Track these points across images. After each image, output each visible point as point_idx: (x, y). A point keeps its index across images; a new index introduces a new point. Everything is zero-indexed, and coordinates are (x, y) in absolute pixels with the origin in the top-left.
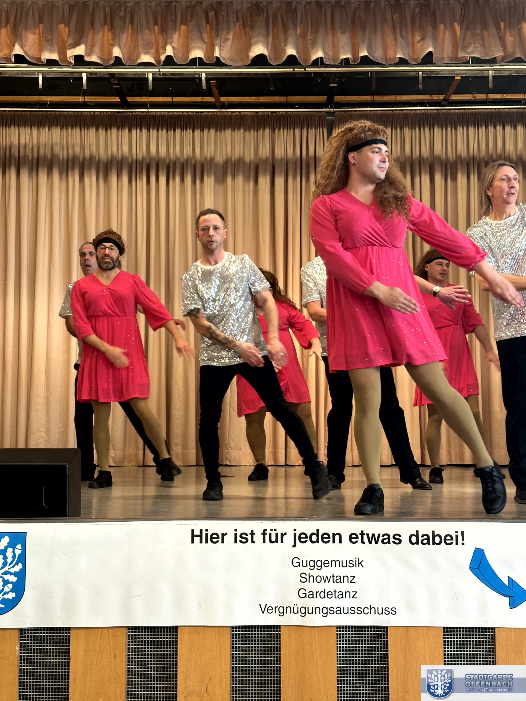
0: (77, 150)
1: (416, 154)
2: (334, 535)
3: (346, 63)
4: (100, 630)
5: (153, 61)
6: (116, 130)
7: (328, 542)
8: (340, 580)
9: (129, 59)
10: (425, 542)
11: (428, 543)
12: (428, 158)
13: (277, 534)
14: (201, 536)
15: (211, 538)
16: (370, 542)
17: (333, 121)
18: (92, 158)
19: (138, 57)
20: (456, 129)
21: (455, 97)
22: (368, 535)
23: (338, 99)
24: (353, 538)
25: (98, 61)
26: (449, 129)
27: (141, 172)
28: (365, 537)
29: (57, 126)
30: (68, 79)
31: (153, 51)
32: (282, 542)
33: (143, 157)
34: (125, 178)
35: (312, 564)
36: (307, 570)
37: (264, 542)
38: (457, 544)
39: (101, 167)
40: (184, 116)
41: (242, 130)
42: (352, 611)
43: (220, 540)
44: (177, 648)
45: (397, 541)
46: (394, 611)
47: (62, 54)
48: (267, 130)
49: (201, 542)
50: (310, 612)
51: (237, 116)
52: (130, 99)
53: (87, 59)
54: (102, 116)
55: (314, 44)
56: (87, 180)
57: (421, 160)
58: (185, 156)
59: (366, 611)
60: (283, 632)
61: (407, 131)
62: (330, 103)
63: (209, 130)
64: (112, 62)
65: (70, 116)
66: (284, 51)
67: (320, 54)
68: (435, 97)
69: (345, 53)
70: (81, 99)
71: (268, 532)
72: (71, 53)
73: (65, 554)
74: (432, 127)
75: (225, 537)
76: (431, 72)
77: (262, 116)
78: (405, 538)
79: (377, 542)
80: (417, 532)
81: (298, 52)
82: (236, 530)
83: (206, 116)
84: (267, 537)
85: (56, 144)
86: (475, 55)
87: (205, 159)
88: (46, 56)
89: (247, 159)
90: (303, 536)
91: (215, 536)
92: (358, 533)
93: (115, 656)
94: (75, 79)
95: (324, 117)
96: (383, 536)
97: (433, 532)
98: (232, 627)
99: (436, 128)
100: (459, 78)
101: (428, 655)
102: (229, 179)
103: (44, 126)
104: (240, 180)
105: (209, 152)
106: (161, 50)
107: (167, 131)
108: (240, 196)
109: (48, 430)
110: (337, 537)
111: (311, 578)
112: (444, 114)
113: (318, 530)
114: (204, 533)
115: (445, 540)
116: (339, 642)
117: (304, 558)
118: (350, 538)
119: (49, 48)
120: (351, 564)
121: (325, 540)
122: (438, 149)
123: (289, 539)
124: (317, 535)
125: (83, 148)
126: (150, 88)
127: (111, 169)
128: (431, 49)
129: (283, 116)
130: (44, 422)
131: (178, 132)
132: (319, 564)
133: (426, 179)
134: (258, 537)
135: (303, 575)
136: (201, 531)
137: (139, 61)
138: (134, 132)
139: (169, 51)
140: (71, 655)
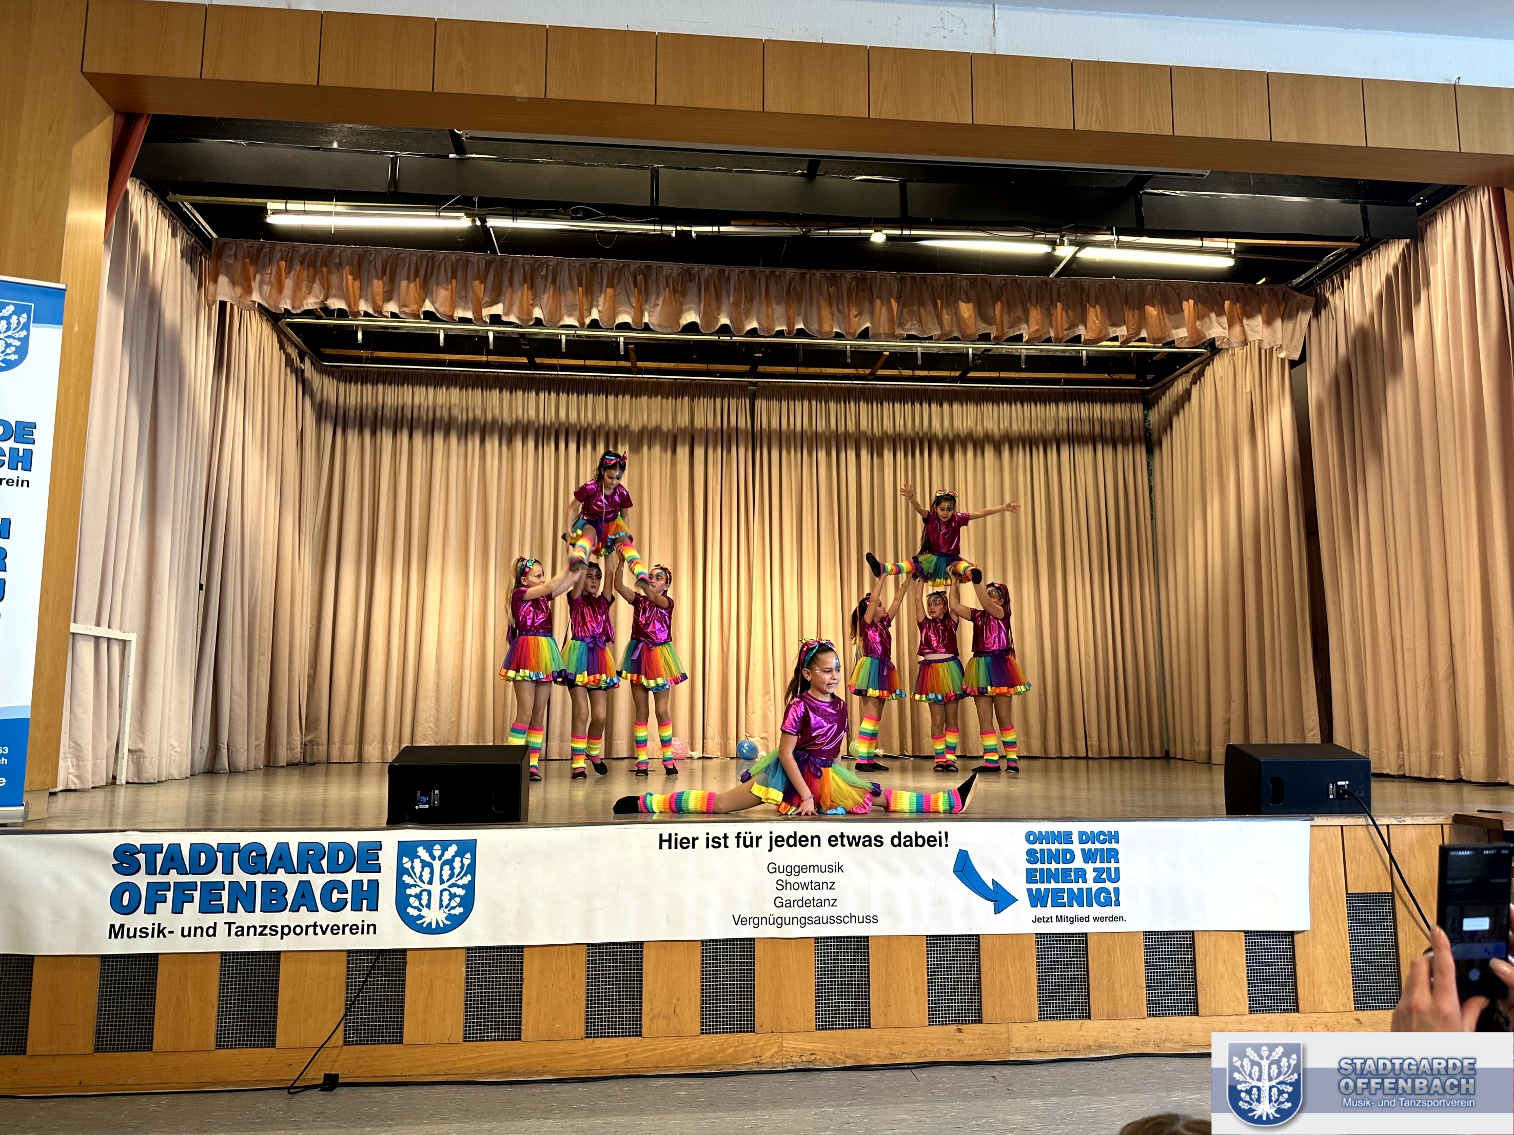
0: (478, 412)
1: (842, 428)
2: (812, 838)
3: (780, 334)
4: (557, 948)
5: (577, 324)
6: (521, 393)
7: (806, 845)
8: (819, 886)
9: (550, 320)
10: (908, 843)
11: (911, 845)
12: (853, 433)
13: (752, 838)
14: (669, 841)
15: (681, 843)
16: (851, 845)
17: (755, 391)
18: (494, 421)
19: (561, 319)
20: (882, 405)
21: (881, 372)
22: (848, 837)
23: (761, 369)
24: (832, 840)
25: (517, 321)
26: (875, 404)
27: (549, 438)
28: (845, 840)
29: (456, 386)
30: (473, 337)
31: (577, 313)
32: (757, 846)
33: (551, 422)
34: (531, 444)
35: (789, 869)
36: (783, 876)
37: (738, 846)
38: (940, 845)
39: (505, 430)
40: (597, 380)
41: (659, 397)
42: (832, 920)
43: (691, 844)
44: (641, 966)
45: (879, 844)
46: (875, 920)
47: (477, 312)
48: (686, 399)
49: (670, 847)
50: (787, 922)
51: (653, 382)
52: (538, 360)
53: (504, 319)
54: (506, 377)
55: (748, 314)
56: (488, 445)
57: (846, 434)
58: (598, 423)
59: (846, 920)
60: (757, 945)
61: (832, 405)
62: (753, 373)
63: (624, 396)
64: (532, 323)
65: (470, 376)
66: (717, 320)
67: (754, 325)
68: (861, 371)
69: (781, 325)
70: (484, 358)
71: (742, 835)
72: (487, 312)
73: (519, 863)
74: (857, 402)
75: (696, 842)
76: (859, 346)
77: (681, 383)
78: (887, 841)
79: (857, 845)
80: (900, 833)
81: (731, 321)
82: (708, 834)
83: (621, 381)
84: (741, 840)
85: (455, 405)
86: (913, 333)
87: (620, 426)
88: (459, 313)
89: (665, 428)
90: (780, 839)
91: (685, 841)
92: (838, 835)
93: (573, 977)
94: (480, 337)
95: (747, 387)
96: (864, 837)
97: (916, 833)
98: (703, 941)
99: (861, 403)
100: (887, 353)
101: (910, 966)
102: (645, 448)
103: (441, 386)
104: (657, 449)
105: (624, 419)
106: (586, 313)
107: (578, 396)
108: (656, 467)
109: (437, 721)
110: (816, 840)
111: (788, 885)
112: (869, 388)
113: (795, 833)
114: (673, 837)
115: (929, 841)
116: (818, 955)
117: (781, 863)
118: (830, 841)
119: (463, 304)
120: (830, 869)
121: (803, 843)
122: (864, 424)
123: (765, 843)
124: (795, 838)
125: (484, 411)
126: (564, 350)
127: (515, 433)
128: (868, 325)
129: (703, 384)
130: (433, 711)
131: (590, 396)
132: (797, 869)
133: (852, 455)
134: (732, 841)
135: (780, 882)
136: (670, 835)
137: (561, 323)
138: (542, 395)
139: (595, 314)
140: (525, 975)
